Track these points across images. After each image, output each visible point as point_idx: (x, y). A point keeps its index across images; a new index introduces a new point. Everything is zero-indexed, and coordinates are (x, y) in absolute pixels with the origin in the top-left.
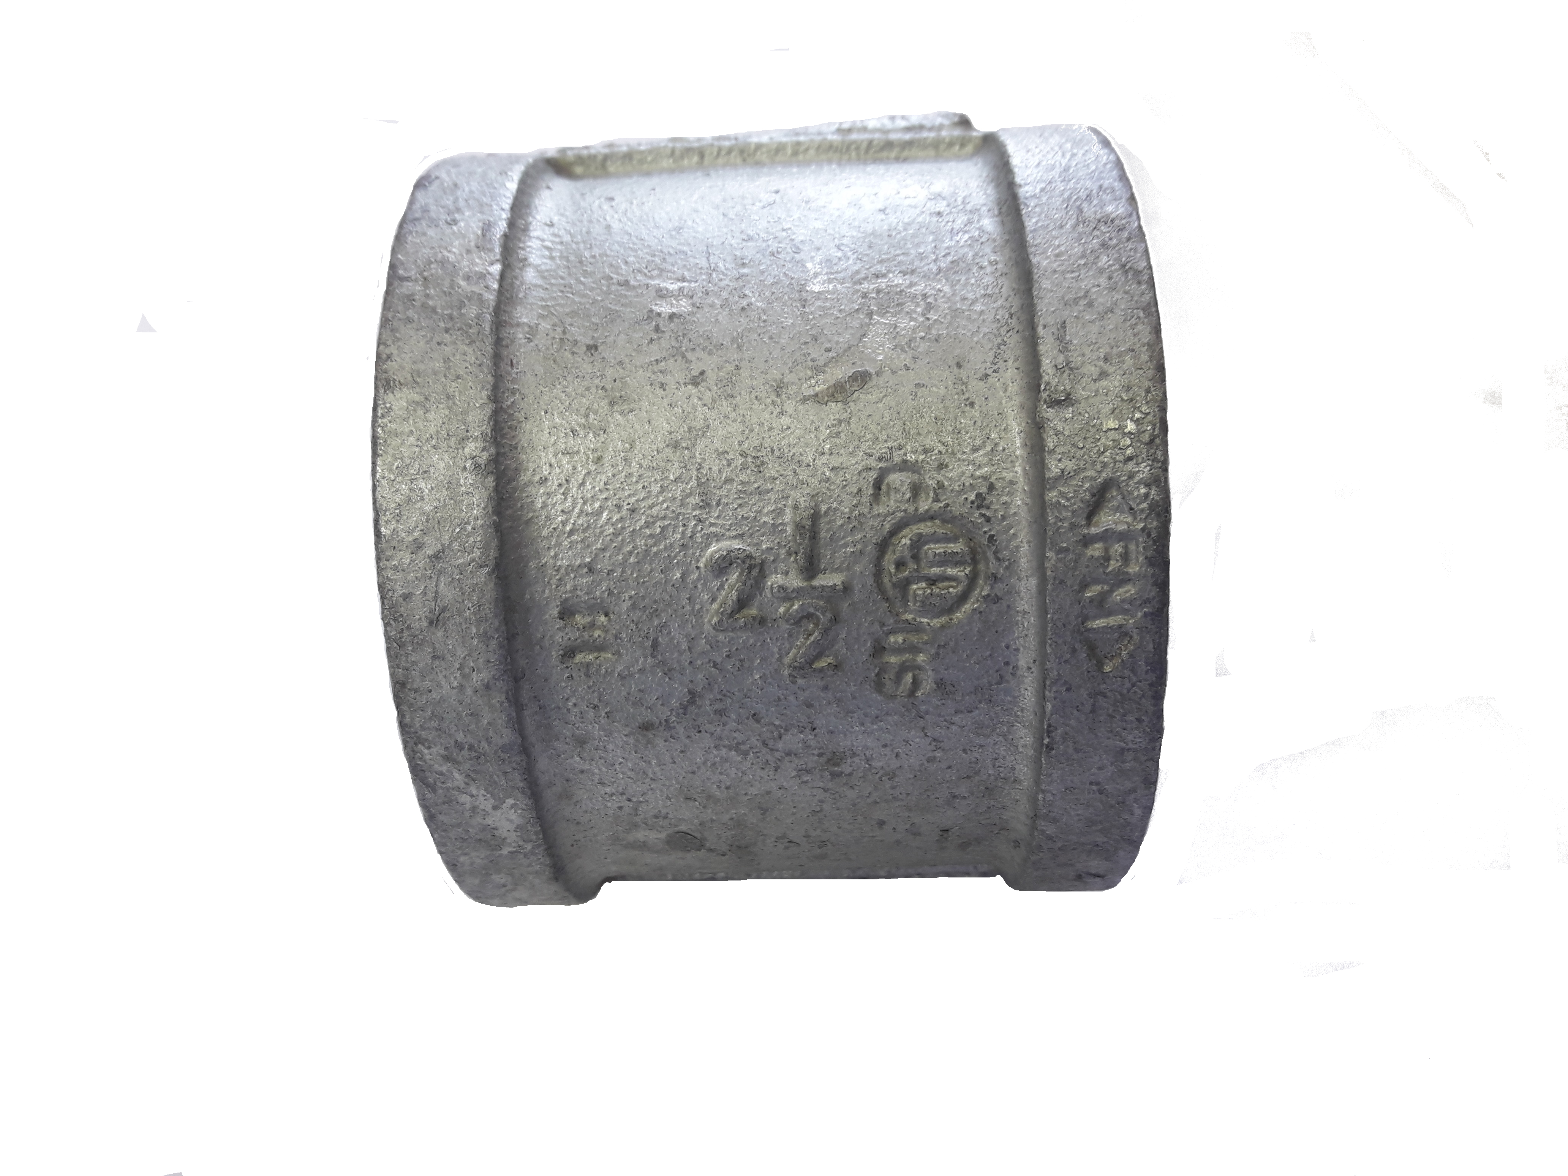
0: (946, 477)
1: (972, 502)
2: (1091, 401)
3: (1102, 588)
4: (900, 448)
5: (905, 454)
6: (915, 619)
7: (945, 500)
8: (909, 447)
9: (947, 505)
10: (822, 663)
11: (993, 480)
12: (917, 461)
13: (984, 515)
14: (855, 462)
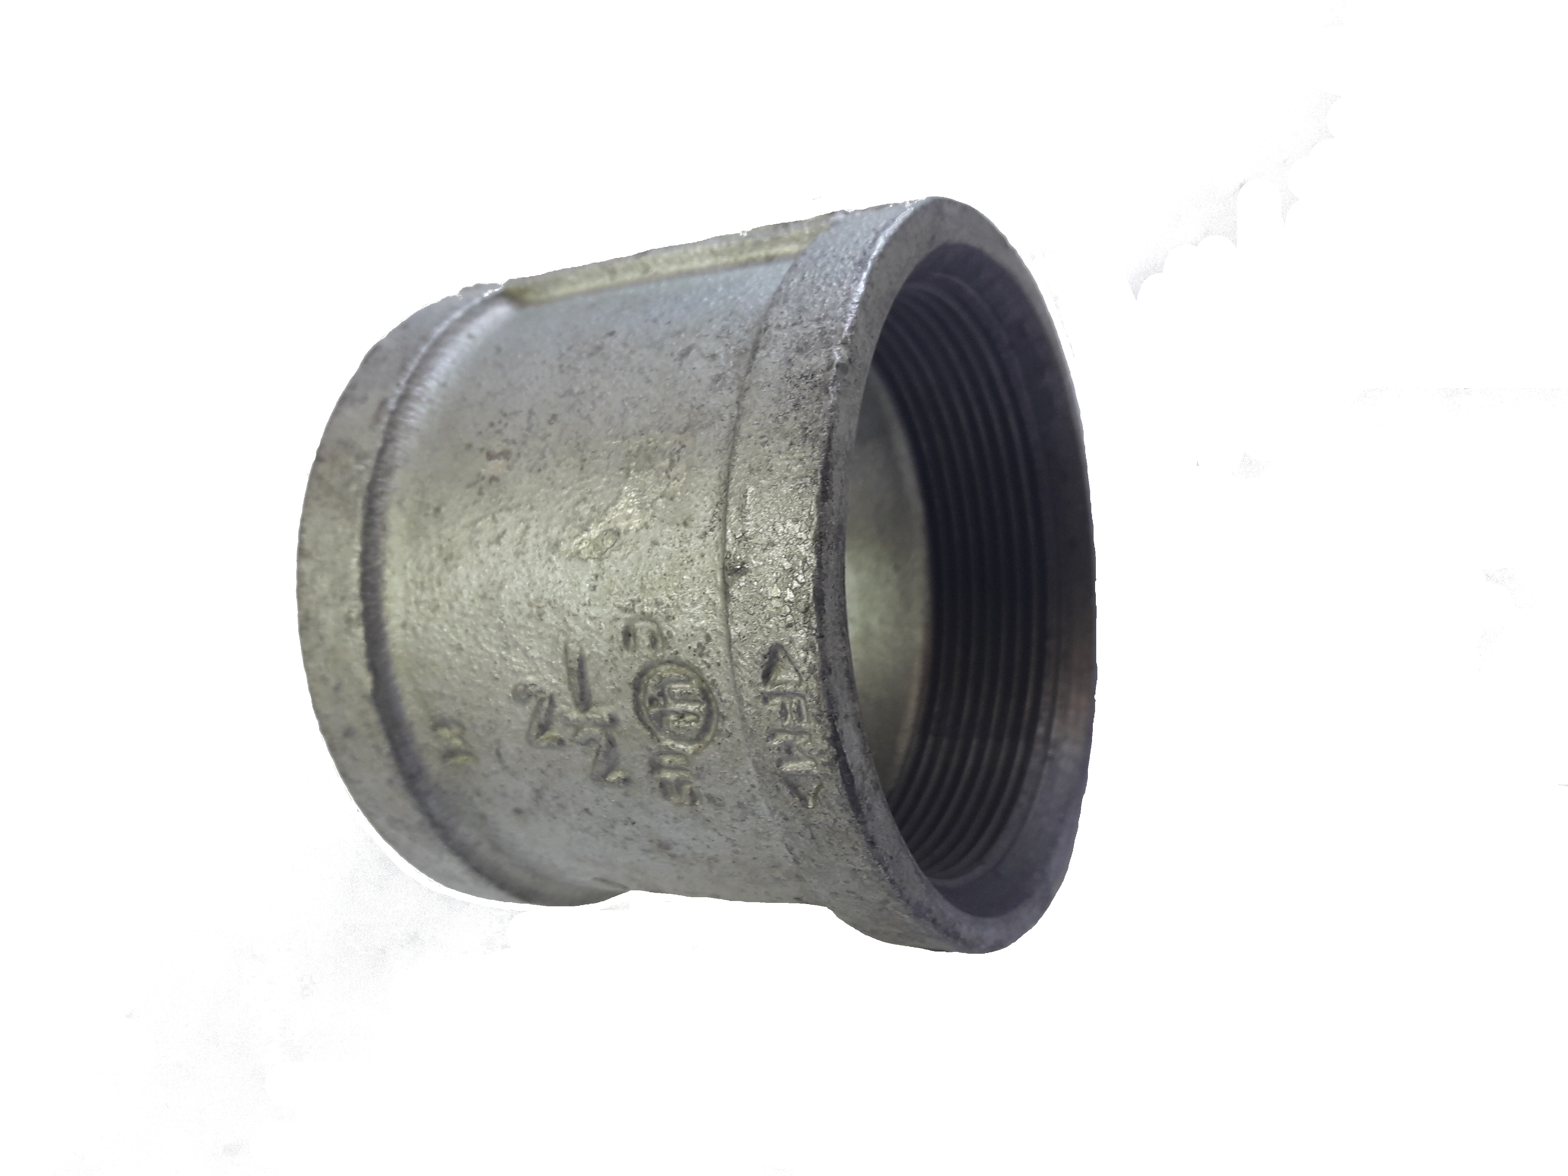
0: (674, 628)
1: (695, 651)
2: (760, 570)
3: (787, 737)
4: (639, 601)
5: (643, 606)
6: (673, 745)
7: (675, 648)
8: (645, 600)
9: (677, 653)
10: (613, 777)
11: (709, 631)
12: (652, 613)
13: (705, 662)
14: (607, 612)
